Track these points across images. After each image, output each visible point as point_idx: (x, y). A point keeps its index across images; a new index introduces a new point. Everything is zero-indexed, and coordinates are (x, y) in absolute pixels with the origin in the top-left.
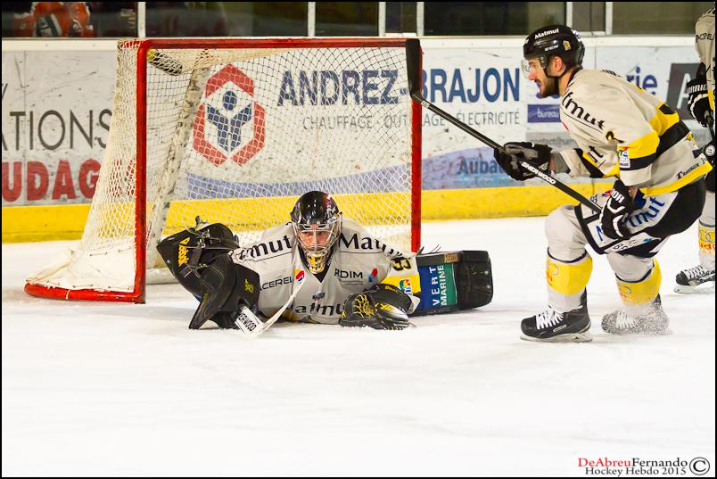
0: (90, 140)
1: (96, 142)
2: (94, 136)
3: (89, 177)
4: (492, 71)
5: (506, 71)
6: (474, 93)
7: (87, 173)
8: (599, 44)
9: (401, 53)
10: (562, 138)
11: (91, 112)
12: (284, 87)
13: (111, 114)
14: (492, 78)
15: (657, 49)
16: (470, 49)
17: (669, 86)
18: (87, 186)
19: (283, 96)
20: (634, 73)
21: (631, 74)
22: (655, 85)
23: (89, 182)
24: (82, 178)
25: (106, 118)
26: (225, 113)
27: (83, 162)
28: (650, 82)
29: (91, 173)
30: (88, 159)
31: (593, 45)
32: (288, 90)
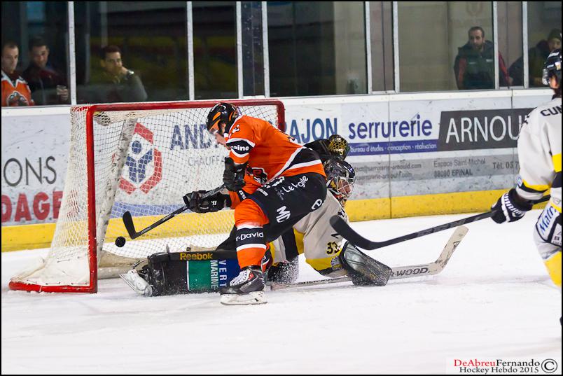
0: (40, 179)
1: (44, 180)
2: (43, 176)
3: (40, 204)
4: (318, 121)
5: (328, 120)
6: (306, 136)
7: (38, 201)
8: (391, 99)
9: (274, 109)
10: (368, 166)
11: (40, 159)
12: (174, 136)
13: (54, 159)
14: (318, 126)
15: (431, 102)
16: (302, 106)
17: (440, 127)
18: (39, 212)
19: (174, 143)
20: (416, 119)
21: (414, 120)
22: (430, 127)
23: (40, 208)
24: (35, 206)
25: (51, 163)
26: (133, 156)
27: (35, 194)
28: (427, 125)
29: (41, 202)
30: (39, 192)
31: (388, 100)
32: (177, 139)
